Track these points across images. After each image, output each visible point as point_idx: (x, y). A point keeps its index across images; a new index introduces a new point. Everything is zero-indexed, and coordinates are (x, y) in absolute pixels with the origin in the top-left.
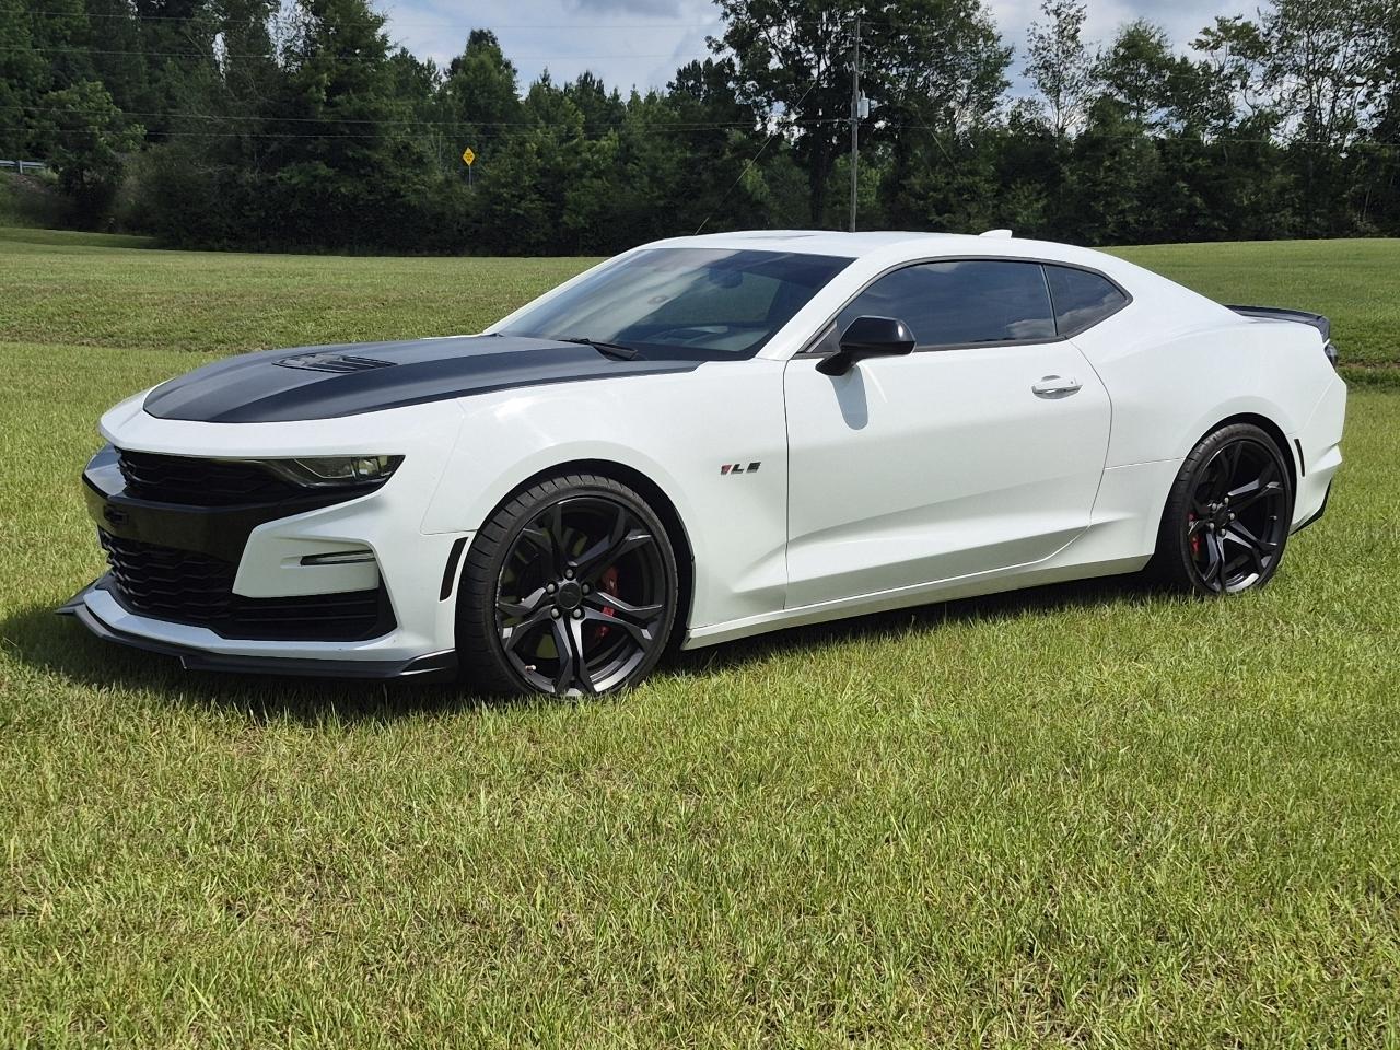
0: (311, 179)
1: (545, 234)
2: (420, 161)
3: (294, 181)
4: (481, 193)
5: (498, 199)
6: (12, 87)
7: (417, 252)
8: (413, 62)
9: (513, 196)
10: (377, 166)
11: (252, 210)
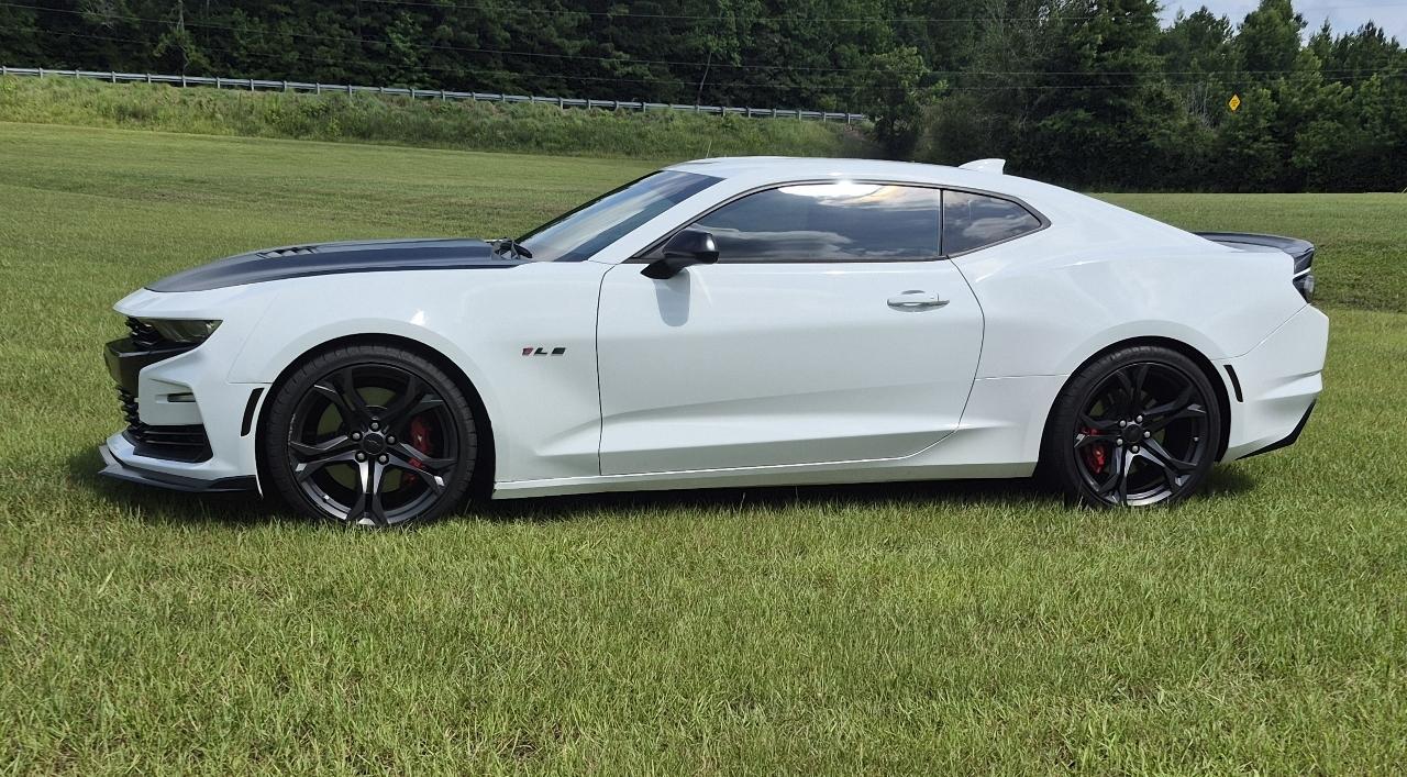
0: (1070, 125)
1: (1275, 173)
2: (1169, 108)
3: (1056, 127)
4: (1221, 136)
5: (1234, 141)
6: (862, 52)
7: (1154, 189)
8: (1210, 19)
9: (1248, 138)
10: (1130, 113)
11: (1018, 153)
